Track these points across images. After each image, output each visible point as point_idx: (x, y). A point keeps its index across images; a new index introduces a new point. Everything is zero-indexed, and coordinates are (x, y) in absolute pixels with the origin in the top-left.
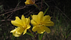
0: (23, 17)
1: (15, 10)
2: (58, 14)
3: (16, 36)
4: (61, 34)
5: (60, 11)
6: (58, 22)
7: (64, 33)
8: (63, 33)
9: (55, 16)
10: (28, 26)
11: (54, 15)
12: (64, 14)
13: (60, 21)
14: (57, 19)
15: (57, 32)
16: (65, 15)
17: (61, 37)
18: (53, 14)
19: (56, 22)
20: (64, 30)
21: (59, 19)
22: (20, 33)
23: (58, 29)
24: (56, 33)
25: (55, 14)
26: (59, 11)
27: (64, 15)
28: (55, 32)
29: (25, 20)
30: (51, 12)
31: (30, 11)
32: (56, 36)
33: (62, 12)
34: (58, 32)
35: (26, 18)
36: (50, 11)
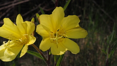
0: (19, 18)
1: (13, 5)
2: (92, 10)
3: (4, 60)
4: (97, 47)
5: (95, 5)
6: (92, 25)
7: (103, 44)
8: (101, 45)
9: (86, 14)
10: (30, 37)
11: (84, 11)
12: (103, 10)
13: (95, 24)
14: (90, 18)
15: (90, 43)
16: (105, 12)
17: (97, 52)
18: (82, 11)
19: (88, 26)
20: (103, 40)
21: (93, 18)
22: (12, 54)
23: (93, 38)
24: (88, 46)
25: (86, 11)
26: (93, 5)
27: (102, 13)
28: (87, 44)
29: (24, 25)
30: (80, 7)
31: (40, 5)
32: (89, 50)
33: (99, 6)
34: (92, 43)
35: (26, 22)
36: (77, 5)
